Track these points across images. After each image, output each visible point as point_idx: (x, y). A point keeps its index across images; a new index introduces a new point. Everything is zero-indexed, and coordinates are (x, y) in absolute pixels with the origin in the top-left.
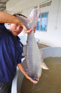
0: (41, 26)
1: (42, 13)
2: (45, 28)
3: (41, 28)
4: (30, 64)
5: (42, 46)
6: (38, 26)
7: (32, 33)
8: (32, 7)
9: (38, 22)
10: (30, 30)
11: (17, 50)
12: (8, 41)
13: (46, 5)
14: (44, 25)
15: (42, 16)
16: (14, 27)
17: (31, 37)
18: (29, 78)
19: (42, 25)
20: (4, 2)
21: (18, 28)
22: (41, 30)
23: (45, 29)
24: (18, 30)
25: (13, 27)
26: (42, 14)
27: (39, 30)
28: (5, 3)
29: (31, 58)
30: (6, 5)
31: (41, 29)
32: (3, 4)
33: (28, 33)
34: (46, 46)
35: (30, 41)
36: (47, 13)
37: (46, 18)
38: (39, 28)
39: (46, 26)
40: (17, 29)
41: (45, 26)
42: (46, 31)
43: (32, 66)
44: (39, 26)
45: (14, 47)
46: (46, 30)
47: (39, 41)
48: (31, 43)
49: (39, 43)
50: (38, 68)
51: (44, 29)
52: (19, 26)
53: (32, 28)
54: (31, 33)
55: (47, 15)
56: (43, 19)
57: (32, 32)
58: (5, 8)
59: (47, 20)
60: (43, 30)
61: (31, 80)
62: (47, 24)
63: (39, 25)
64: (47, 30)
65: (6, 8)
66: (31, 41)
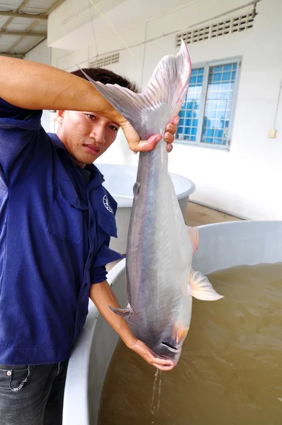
0: (205, 121)
1: (212, 65)
2: (220, 133)
3: (204, 131)
4: (143, 281)
5: (204, 215)
6: (188, 123)
7: (159, 152)
8: (164, 35)
9: (192, 103)
10: (152, 139)
11: (91, 226)
12: (53, 184)
13: (230, 30)
14: (218, 119)
15: (210, 75)
16: (81, 127)
17: (153, 168)
18: (138, 347)
19: (209, 117)
20: (40, 11)
21: (98, 131)
22: (202, 141)
23: (223, 138)
24: (98, 138)
25: (76, 125)
26: (211, 69)
27: (193, 139)
28: (44, 16)
29: (152, 259)
30: (46, 26)
31: (205, 137)
32: (33, 20)
33: (144, 154)
34: (226, 215)
35: (148, 185)
36: (235, 64)
37: (230, 84)
38: (194, 131)
39: (227, 122)
40: (95, 134)
41: (222, 121)
42: (227, 146)
43: (153, 290)
44: (195, 123)
45: (79, 209)
46: (224, 143)
47: (193, 189)
48: (151, 193)
49: (191, 197)
50: (175, 299)
51: (217, 136)
52: (102, 122)
53: (161, 131)
54: (155, 152)
55: (234, 73)
56: (215, 90)
57: (159, 147)
58: (44, 35)
59: (234, 96)
60: (211, 141)
61: (145, 357)
62: (232, 113)
63: (195, 115)
64: (229, 142)
65: (46, 38)
66: (151, 187)
